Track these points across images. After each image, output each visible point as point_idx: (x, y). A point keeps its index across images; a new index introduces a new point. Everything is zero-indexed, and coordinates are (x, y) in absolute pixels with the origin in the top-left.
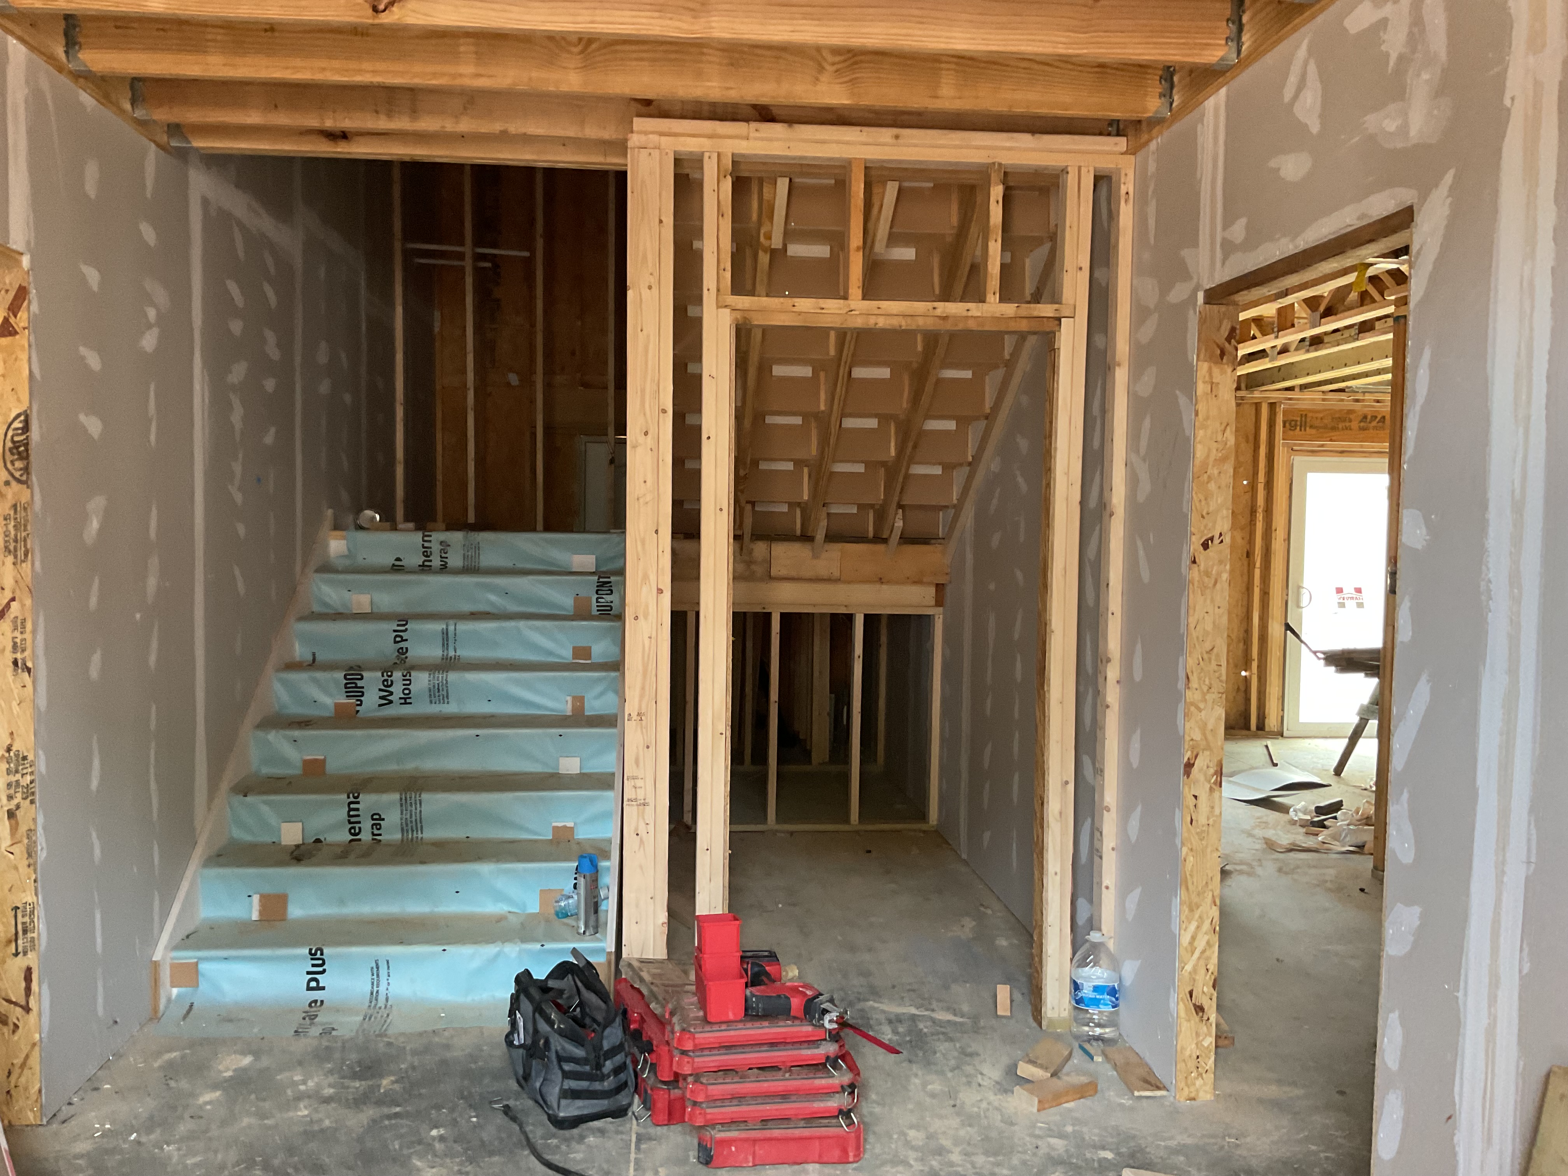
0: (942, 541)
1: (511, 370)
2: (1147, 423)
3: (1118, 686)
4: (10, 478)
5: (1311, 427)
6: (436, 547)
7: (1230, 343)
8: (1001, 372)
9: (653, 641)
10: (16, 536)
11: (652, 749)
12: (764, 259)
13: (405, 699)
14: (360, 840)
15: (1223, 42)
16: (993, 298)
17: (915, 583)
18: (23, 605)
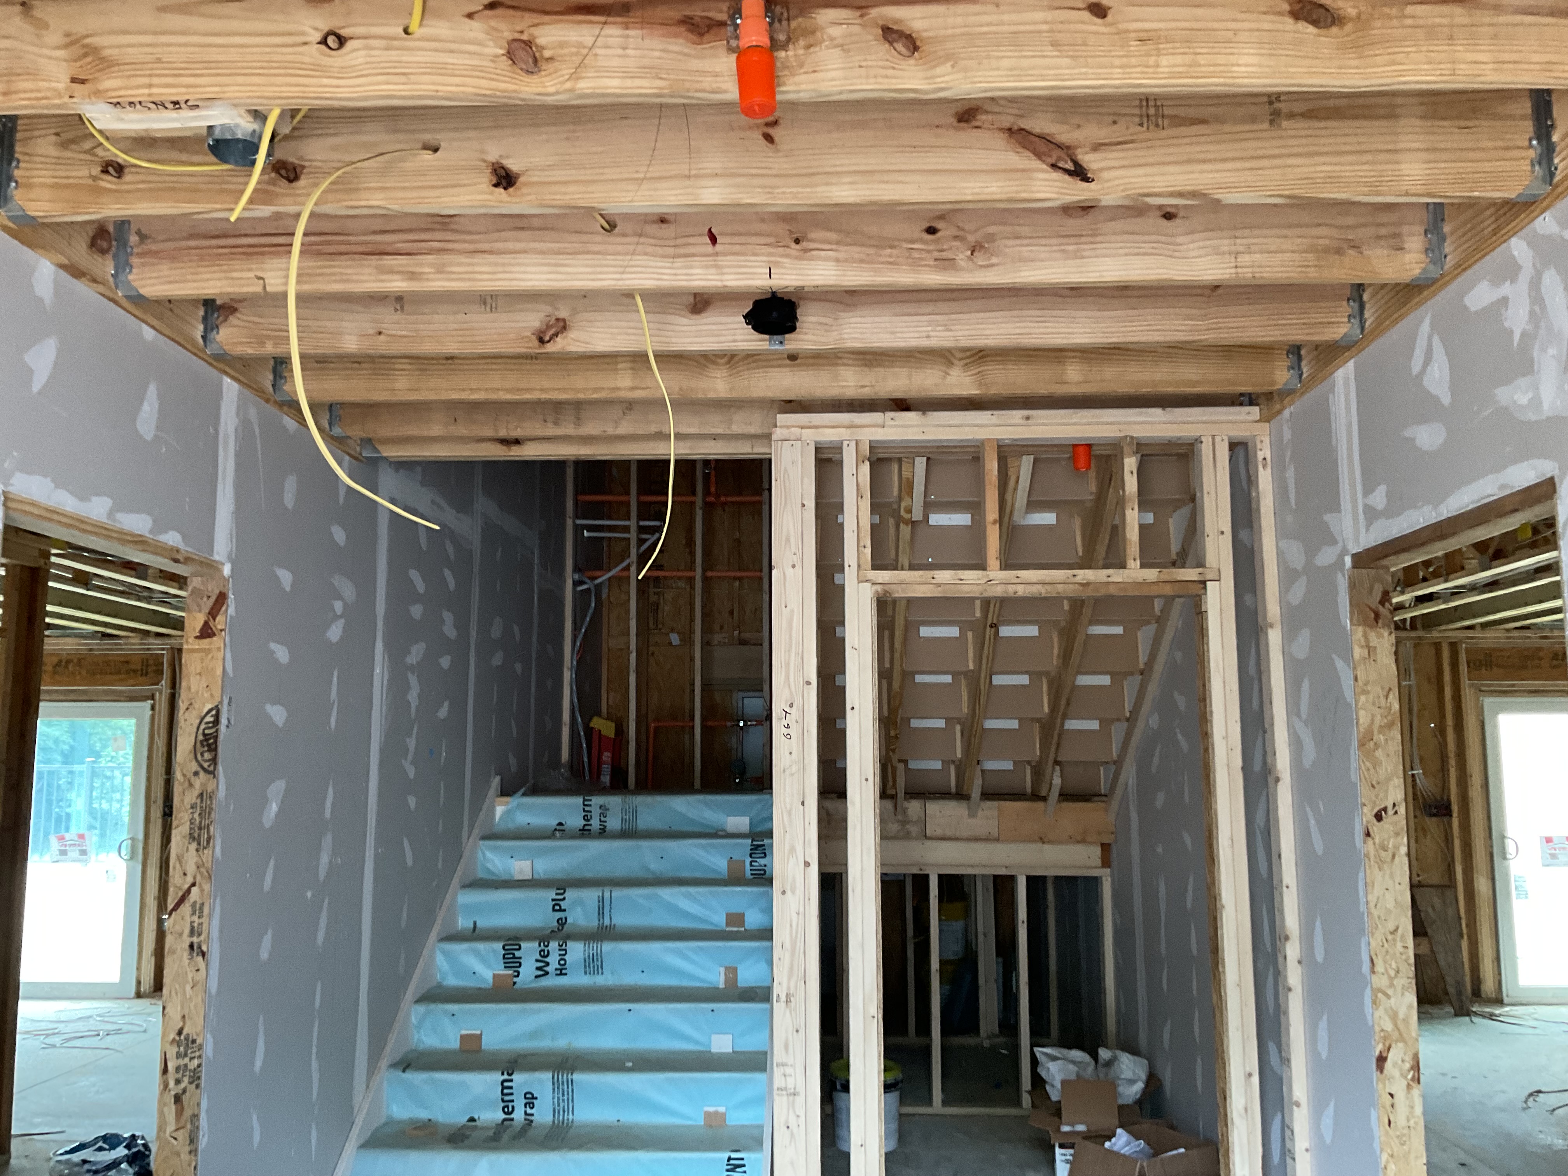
0: (1104, 799)
1: (672, 631)
2: (1306, 686)
3: (1299, 967)
4: (199, 769)
5: (1498, 666)
6: (596, 812)
7: (1383, 605)
8: (1152, 628)
9: (801, 916)
10: (200, 823)
11: (802, 1031)
12: (905, 530)
13: (561, 970)
14: (512, 1120)
15: (1346, 320)
16: (1134, 564)
17: (1078, 842)
18: (202, 891)
